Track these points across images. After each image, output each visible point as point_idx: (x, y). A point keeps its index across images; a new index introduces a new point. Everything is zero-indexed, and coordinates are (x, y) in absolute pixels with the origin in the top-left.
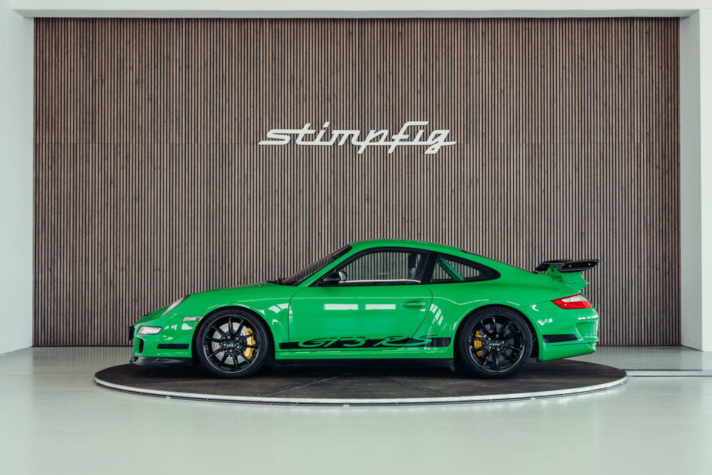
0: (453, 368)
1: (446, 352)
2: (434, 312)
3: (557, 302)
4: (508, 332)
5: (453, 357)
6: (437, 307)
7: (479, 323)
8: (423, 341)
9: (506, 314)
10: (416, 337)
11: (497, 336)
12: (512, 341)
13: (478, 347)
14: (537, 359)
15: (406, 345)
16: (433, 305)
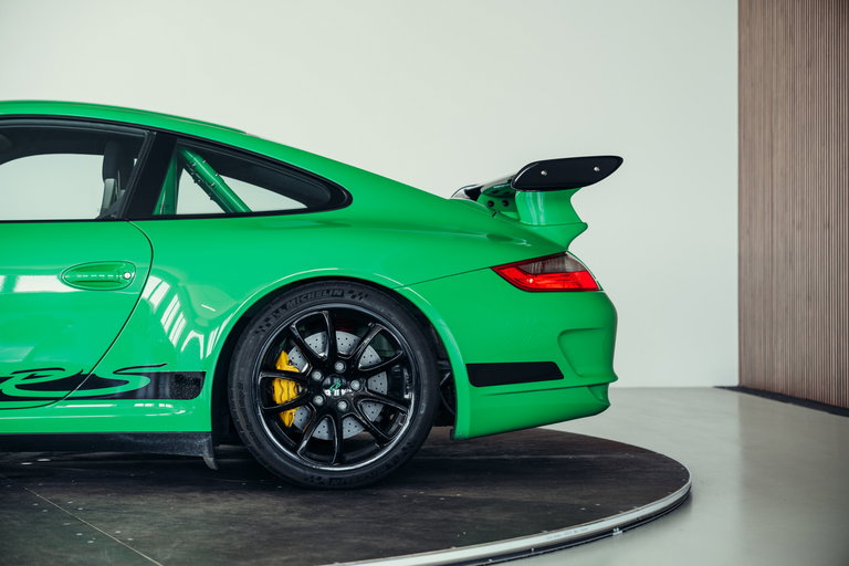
0: (209, 460)
1: (191, 416)
2: (156, 301)
3: (505, 271)
4: (370, 356)
5: (210, 430)
6: (165, 287)
7: (287, 332)
8: (127, 382)
9: (363, 305)
10: (104, 372)
11: (340, 367)
12: (380, 383)
13: (285, 398)
14: (452, 431)
15: (75, 393)
16: (153, 281)
